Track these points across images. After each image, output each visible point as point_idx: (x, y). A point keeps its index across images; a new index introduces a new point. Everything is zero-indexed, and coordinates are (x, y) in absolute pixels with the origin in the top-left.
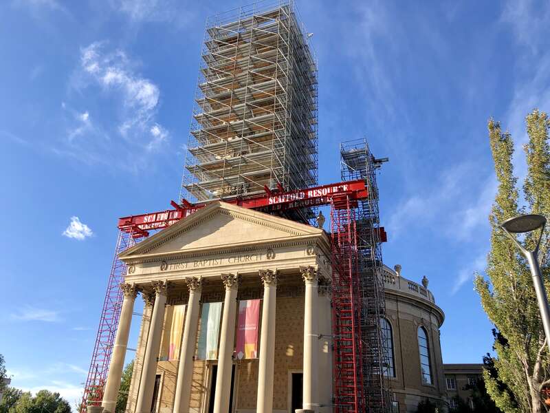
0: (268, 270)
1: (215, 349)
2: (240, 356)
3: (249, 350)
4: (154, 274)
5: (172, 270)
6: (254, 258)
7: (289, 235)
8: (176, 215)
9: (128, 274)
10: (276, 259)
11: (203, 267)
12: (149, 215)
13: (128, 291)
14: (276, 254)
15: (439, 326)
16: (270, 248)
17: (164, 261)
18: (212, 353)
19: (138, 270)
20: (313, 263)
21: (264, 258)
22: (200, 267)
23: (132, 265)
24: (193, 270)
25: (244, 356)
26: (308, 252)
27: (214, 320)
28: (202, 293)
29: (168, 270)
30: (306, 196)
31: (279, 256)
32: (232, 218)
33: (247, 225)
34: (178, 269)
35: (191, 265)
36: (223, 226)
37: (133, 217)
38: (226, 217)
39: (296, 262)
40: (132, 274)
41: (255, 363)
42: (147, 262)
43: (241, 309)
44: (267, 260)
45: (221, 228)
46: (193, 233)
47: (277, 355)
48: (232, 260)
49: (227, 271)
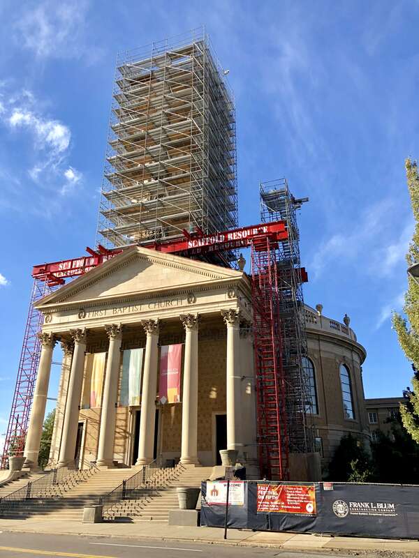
0: (190, 315)
1: (137, 395)
2: (163, 401)
3: (172, 395)
4: (72, 323)
5: (91, 317)
6: (175, 303)
7: (209, 278)
8: (92, 261)
9: (45, 324)
10: (196, 303)
11: (123, 314)
12: (64, 262)
13: (46, 341)
14: (198, 299)
15: (361, 363)
16: (190, 292)
17: (82, 309)
18: (134, 399)
19: (56, 319)
20: (234, 306)
21: (185, 302)
22: (120, 313)
23: (49, 314)
24: (111, 317)
25: (167, 401)
26: (229, 295)
27: (136, 366)
28: (123, 340)
29: (87, 318)
30: (226, 239)
31: (200, 300)
32: (150, 264)
33: (167, 270)
34: (97, 317)
35: (110, 312)
36: (141, 271)
37: (47, 265)
38: (145, 263)
39: (217, 305)
40: (49, 323)
41: (179, 406)
42: (64, 311)
43: (163, 354)
44: (188, 305)
45: (140, 274)
46: (111, 279)
47: (200, 398)
48: (152, 306)
49: (147, 317)
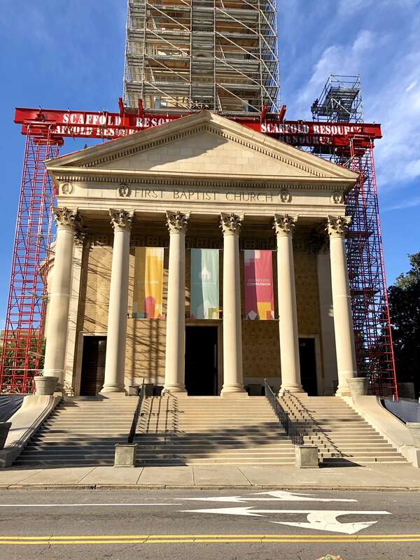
0: (287, 217)
1: (216, 306)
2: (252, 316)
3: (263, 310)
4: (106, 200)
5: (139, 197)
6: (262, 199)
7: (308, 174)
8: (118, 121)
9: (61, 193)
10: (292, 203)
11: (188, 200)
12: (71, 113)
13: (66, 219)
14: (293, 197)
16: (285, 188)
17: (124, 183)
18: (211, 311)
19: (78, 190)
20: (340, 213)
21: (277, 199)
22: (183, 199)
23: (68, 181)
24: (168, 202)
25: (257, 317)
27: (210, 269)
29: (132, 196)
30: (312, 131)
31: (297, 200)
32: (224, 140)
33: (249, 154)
34: (148, 198)
35: (168, 195)
36: (212, 149)
37: (42, 111)
38: (217, 137)
39: (320, 209)
40: (68, 195)
41: (273, 325)
42: (93, 181)
43: (247, 260)
44: (282, 203)
45: (209, 152)
46: (164, 150)
48: (231, 197)
49: (229, 210)
